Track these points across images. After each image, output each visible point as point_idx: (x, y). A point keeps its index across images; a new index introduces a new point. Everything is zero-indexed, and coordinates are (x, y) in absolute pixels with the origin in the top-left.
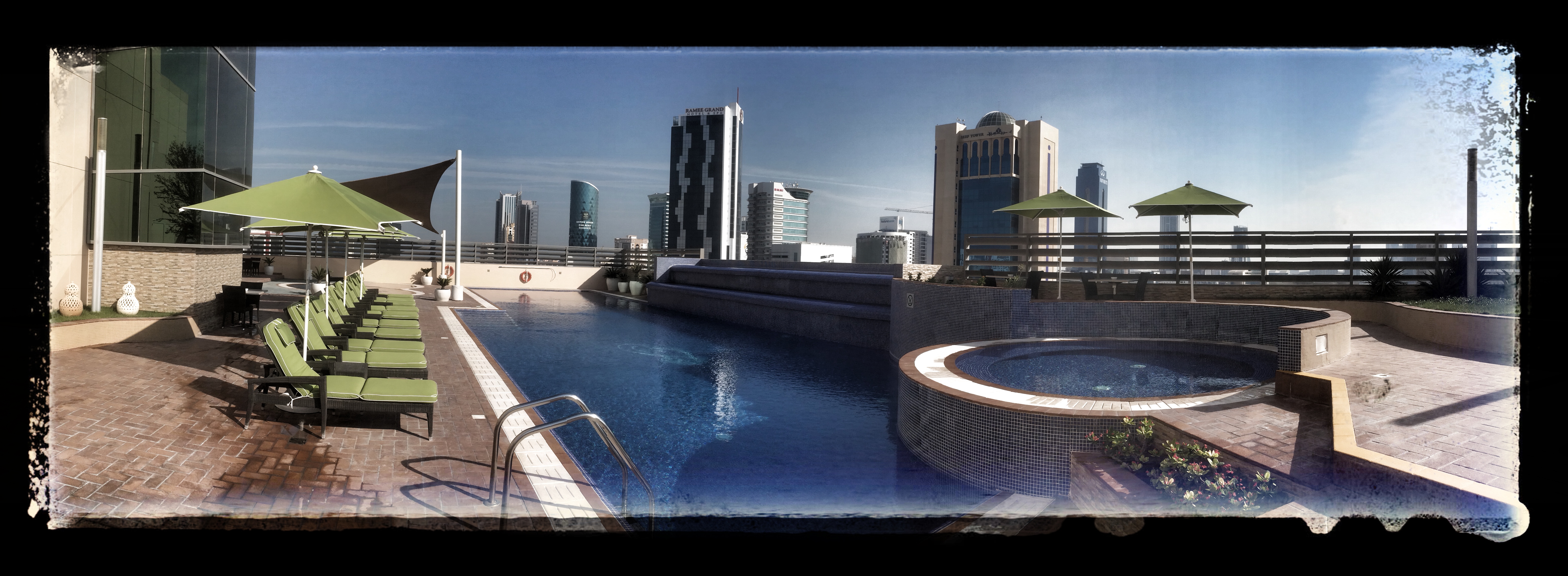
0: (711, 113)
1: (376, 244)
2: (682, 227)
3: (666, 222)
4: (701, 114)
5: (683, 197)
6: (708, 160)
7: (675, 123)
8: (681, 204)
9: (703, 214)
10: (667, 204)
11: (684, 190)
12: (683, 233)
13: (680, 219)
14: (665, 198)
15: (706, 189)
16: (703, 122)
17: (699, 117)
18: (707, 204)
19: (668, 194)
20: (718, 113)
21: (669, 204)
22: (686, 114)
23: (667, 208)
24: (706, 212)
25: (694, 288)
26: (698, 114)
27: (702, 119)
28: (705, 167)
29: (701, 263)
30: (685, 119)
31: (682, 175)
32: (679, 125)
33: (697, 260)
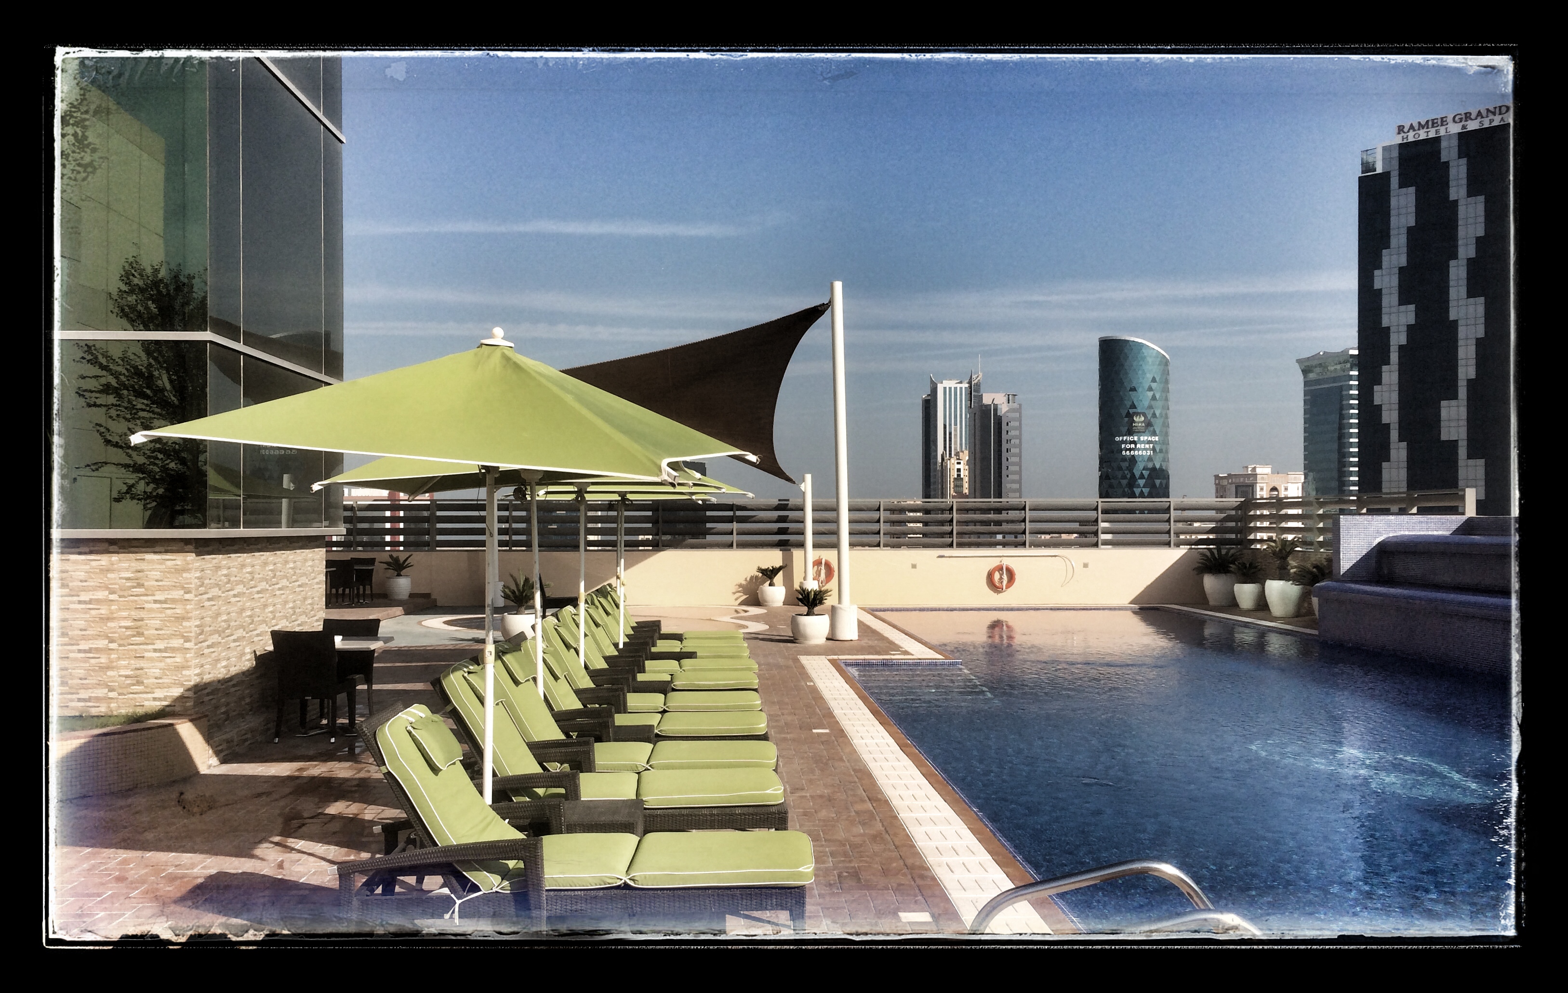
0: (1473, 126)
1: (650, 513)
2: (1394, 434)
3: (1351, 426)
4: (1442, 132)
5: (1394, 357)
6: (1466, 250)
7: (1367, 167)
8: (1390, 375)
9: (1455, 397)
10: (1351, 378)
11: (1398, 338)
12: (1399, 452)
13: (1390, 416)
14: (1346, 362)
15: (1462, 332)
16: (1449, 152)
17: (1437, 140)
18: (1467, 370)
19: (1356, 352)
20: (1491, 121)
21: (1359, 378)
22: (1398, 140)
23: (1351, 387)
24: (1462, 392)
25: (1452, 596)
26: (1432, 134)
27: (1444, 144)
28: (1457, 272)
29: (1468, 527)
30: (1395, 154)
31: (1390, 300)
32: (1379, 170)
33: (1452, 522)
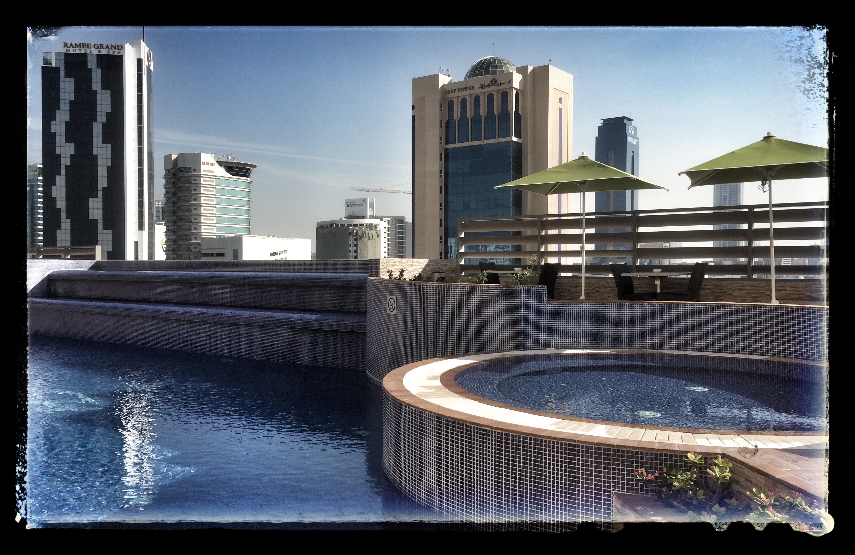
0: (104, 52)
2: (63, 214)
3: (39, 208)
4: (88, 52)
5: (63, 171)
6: (102, 118)
7: (46, 62)
8: (61, 181)
9: (96, 196)
10: (39, 180)
11: (65, 161)
12: (66, 224)
13: (61, 204)
14: (36, 171)
15: (99, 162)
16: (92, 63)
17: (85, 55)
18: (102, 182)
19: (41, 166)
20: (114, 52)
21: (43, 181)
22: (64, 50)
23: (39, 186)
24: (100, 194)
25: (87, 303)
26: (83, 51)
27: (89, 58)
28: (97, 129)
29: (97, 266)
30: (63, 57)
31: (60, 139)
32: (54, 65)
33: (90, 263)
